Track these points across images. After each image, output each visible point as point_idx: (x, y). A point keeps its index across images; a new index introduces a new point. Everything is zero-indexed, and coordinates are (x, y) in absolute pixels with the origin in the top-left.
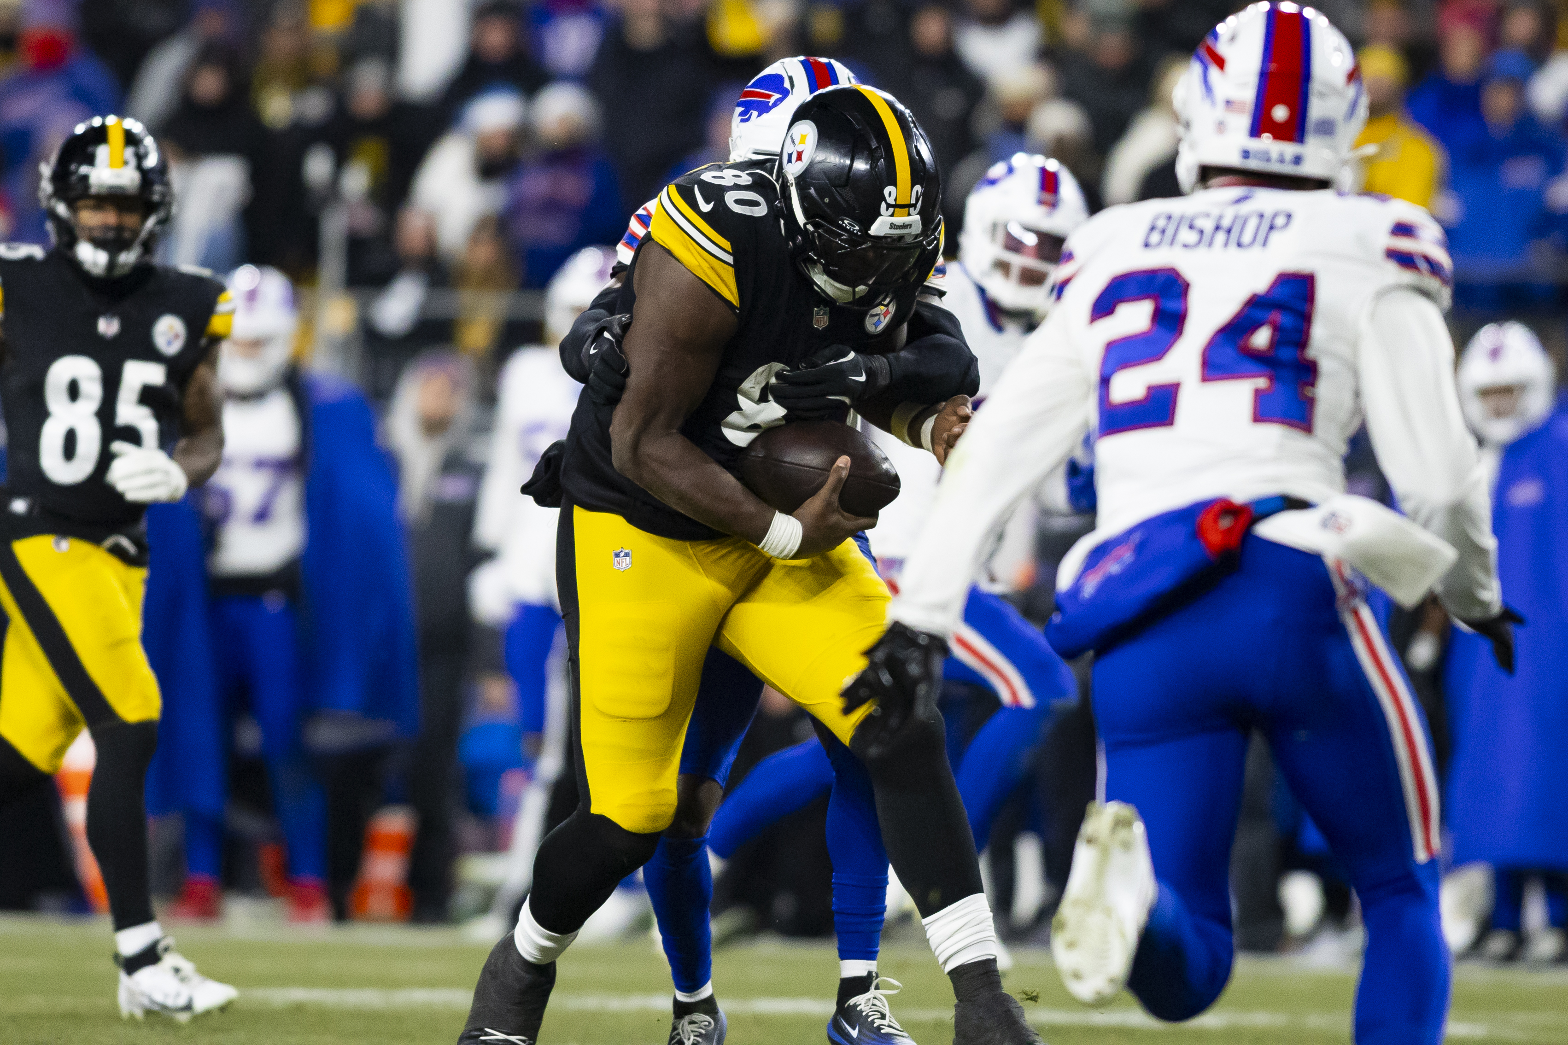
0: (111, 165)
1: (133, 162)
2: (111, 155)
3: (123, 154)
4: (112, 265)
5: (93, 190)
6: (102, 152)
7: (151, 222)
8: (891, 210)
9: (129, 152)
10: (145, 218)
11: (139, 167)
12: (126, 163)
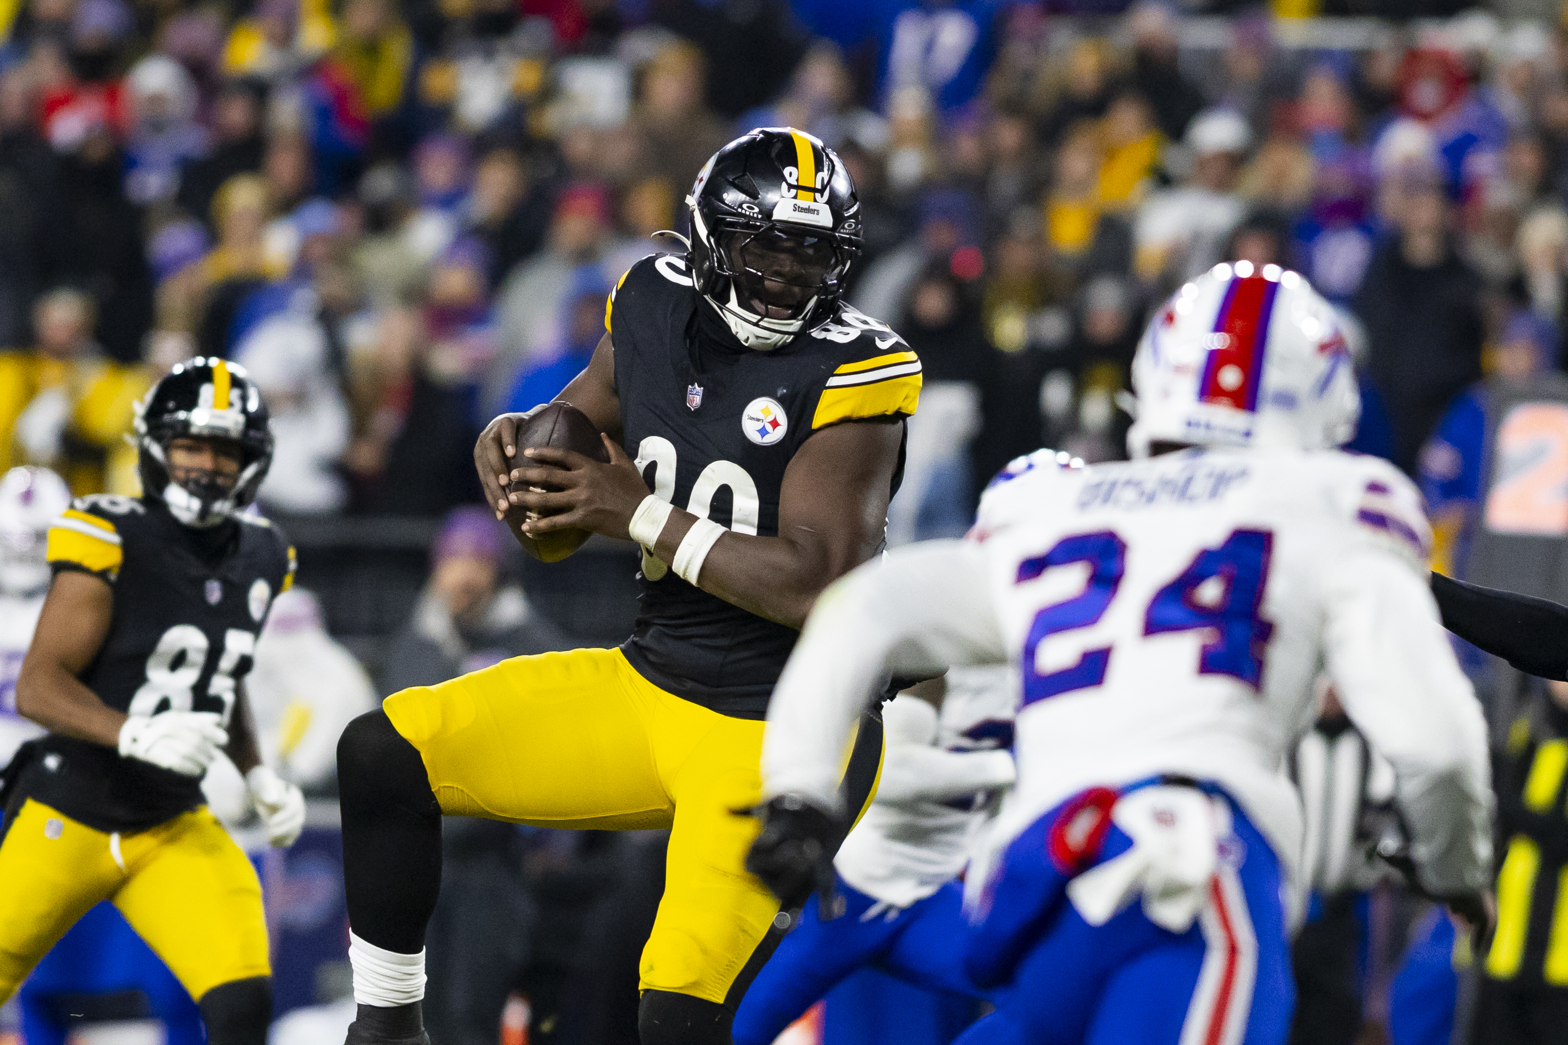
0: (215, 406)
1: (238, 405)
2: (215, 396)
3: (228, 395)
4: (204, 513)
5: (194, 430)
6: (206, 391)
7: (250, 472)
8: (793, 192)
9: (235, 394)
10: (243, 466)
11: (244, 411)
12: (231, 405)
